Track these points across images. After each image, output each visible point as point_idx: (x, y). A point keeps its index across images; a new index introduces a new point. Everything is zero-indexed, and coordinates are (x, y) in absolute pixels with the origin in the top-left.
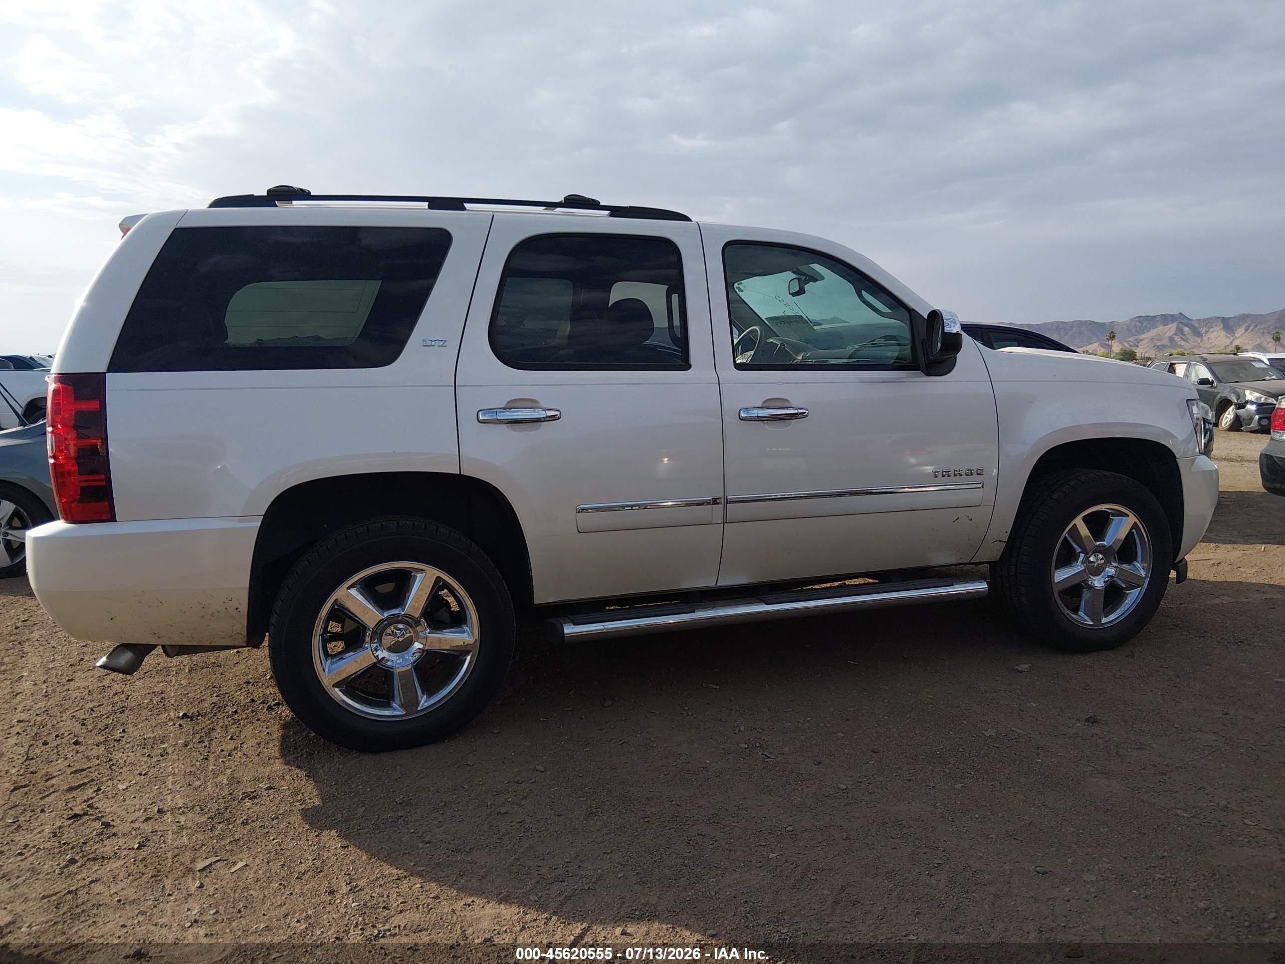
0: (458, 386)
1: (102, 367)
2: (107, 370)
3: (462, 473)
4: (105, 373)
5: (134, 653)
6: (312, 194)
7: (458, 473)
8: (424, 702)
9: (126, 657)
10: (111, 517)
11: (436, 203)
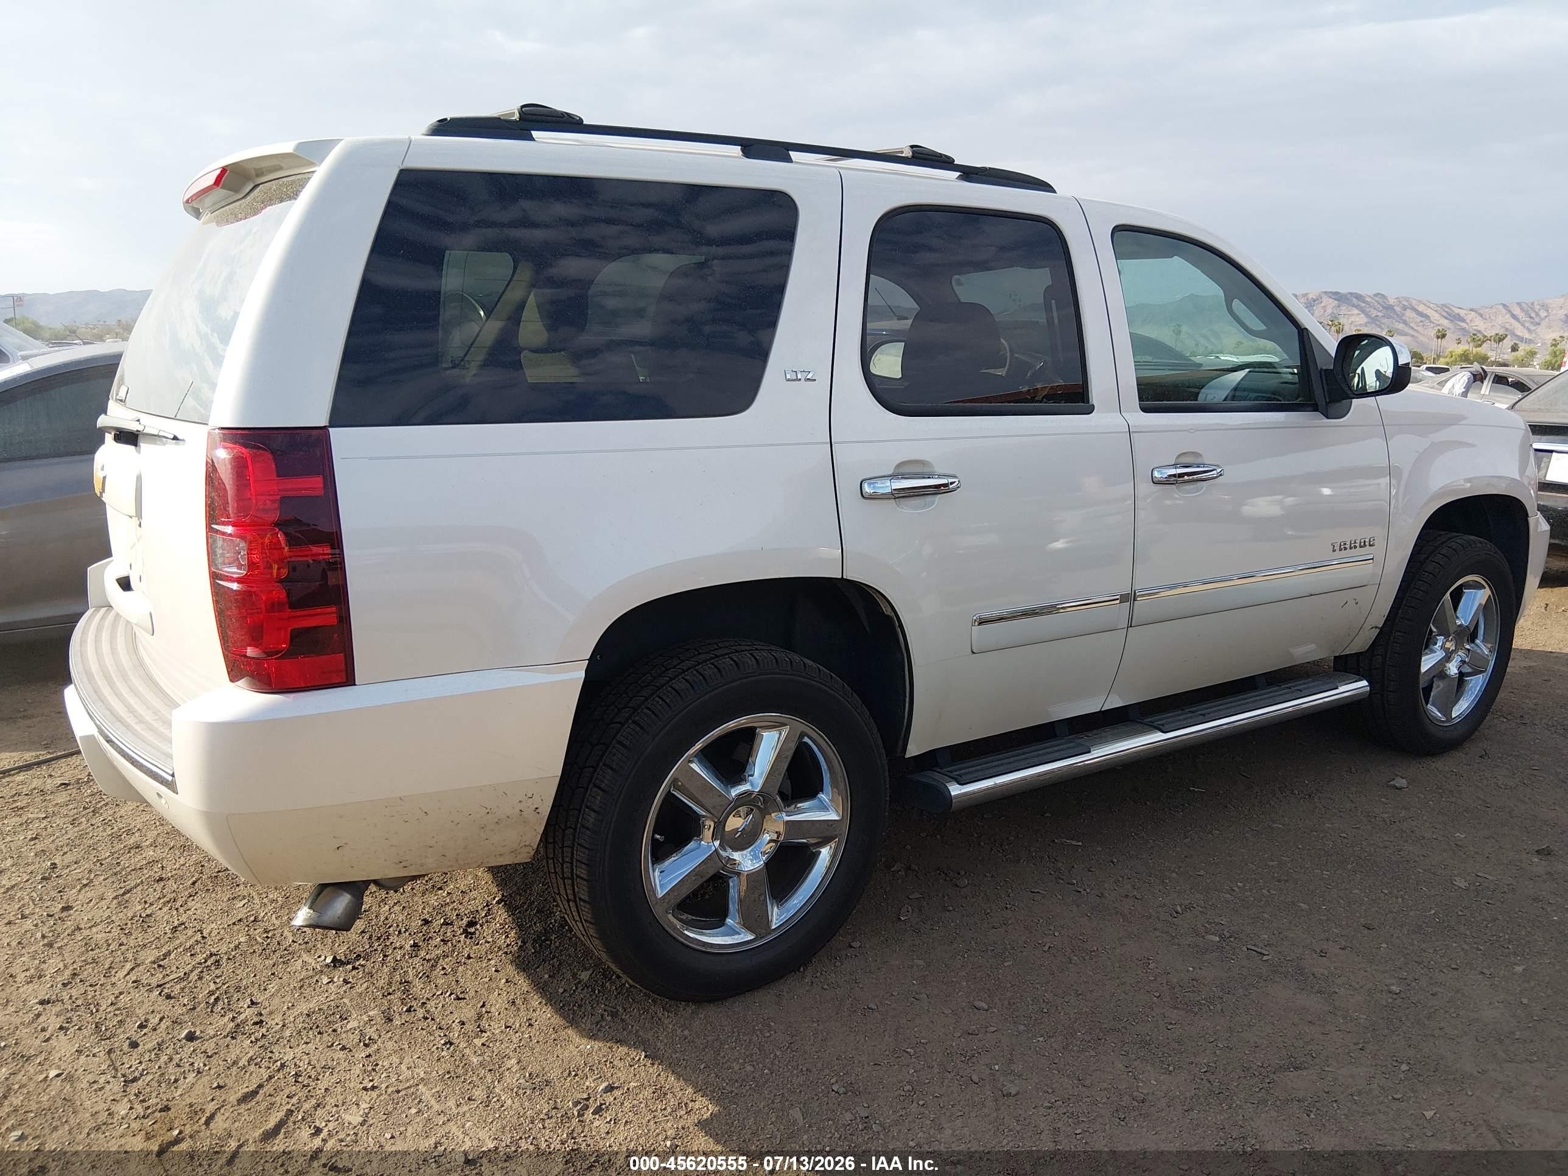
0: (835, 443)
1: (321, 418)
2: (330, 422)
3: (845, 577)
4: (325, 427)
5: (350, 894)
6: (584, 123)
7: (840, 577)
8: (778, 916)
9: (342, 903)
10: (348, 679)
11: (753, 148)
